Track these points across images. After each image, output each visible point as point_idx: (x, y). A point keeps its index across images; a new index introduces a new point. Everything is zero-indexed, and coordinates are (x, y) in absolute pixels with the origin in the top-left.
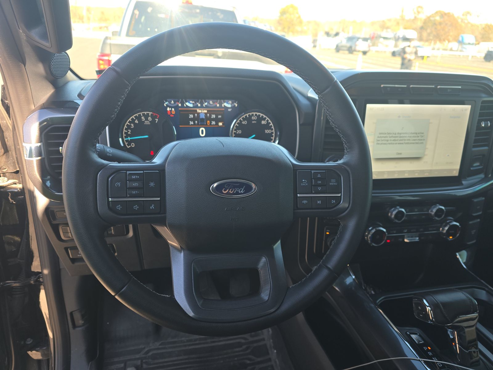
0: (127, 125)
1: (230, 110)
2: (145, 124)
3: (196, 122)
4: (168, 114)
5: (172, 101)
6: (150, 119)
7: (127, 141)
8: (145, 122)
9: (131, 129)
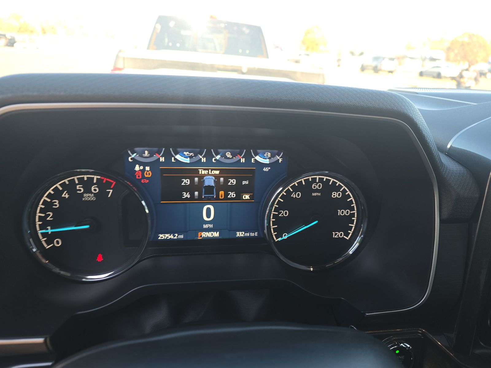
0: (45, 202)
1: (266, 169)
2: (83, 199)
3: (196, 193)
4: (137, 178)
5: (146, 152)
6: (95, 189)
7: (44, 235)
8: (85, 195)
9: (53, 210)
